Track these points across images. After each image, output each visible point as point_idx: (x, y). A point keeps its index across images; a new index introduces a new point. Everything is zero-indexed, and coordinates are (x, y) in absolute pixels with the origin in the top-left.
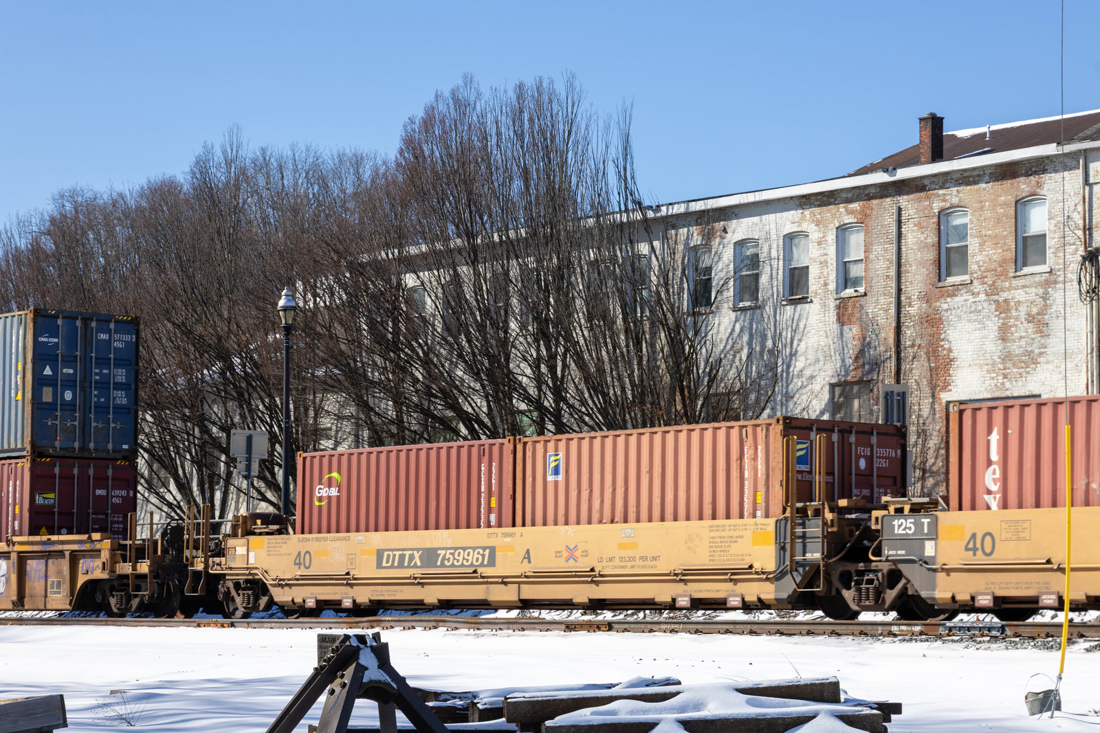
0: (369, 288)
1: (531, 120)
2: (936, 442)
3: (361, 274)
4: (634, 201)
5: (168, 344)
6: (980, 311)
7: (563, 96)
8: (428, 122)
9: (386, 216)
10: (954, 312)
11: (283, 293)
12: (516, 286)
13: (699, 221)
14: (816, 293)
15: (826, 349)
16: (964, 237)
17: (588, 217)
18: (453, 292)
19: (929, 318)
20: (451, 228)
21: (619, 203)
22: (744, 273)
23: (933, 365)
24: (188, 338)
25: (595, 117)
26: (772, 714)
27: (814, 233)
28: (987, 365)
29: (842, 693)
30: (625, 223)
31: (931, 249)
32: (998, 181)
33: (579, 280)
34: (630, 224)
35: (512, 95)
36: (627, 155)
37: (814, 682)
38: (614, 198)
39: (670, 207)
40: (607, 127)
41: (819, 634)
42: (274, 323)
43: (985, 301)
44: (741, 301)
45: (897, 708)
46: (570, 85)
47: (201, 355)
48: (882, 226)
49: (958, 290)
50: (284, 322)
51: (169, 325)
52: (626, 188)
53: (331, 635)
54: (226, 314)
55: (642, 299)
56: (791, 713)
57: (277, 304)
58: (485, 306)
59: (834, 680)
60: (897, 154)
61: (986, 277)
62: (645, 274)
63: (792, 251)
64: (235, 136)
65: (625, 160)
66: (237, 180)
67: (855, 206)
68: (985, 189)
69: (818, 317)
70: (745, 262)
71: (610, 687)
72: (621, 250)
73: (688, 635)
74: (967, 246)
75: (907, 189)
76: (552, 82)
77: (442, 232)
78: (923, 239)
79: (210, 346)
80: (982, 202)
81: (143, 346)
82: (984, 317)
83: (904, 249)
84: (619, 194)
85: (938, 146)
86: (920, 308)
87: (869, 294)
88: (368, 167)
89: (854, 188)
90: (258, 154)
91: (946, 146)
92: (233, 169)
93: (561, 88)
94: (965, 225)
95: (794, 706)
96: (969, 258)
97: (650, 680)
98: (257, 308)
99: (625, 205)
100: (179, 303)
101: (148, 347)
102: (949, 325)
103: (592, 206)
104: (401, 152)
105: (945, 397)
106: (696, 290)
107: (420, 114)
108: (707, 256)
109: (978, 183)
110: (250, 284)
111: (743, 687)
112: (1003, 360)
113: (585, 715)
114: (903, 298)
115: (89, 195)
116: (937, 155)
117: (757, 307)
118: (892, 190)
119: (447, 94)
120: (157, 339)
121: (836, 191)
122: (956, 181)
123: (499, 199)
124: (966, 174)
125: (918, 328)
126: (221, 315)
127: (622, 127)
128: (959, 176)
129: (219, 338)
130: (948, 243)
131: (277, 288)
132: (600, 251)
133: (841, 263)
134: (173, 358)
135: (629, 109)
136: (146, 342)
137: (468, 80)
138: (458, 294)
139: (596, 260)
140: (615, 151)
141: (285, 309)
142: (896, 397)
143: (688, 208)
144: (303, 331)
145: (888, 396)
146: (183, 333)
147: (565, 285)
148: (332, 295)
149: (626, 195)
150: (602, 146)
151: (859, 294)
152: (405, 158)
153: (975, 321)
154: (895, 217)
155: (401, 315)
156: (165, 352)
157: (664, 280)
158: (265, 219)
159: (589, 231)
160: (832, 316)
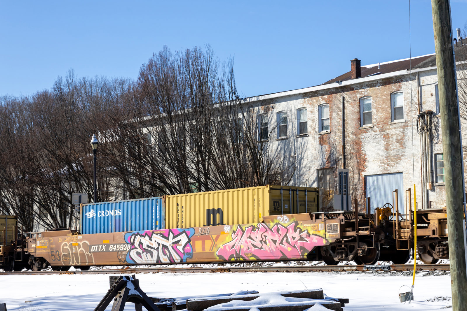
0: (128, 134)
1: (193, 65)
2: (360, 192)
3: (125, 128)
4: (235, 97)
5: (46, 159)
6: (377, 138)
7: (205, 54)
8: (150, 66)
9: (134, 105)
10: (366, 139)
11: (93, 137)
12: (188, 132)
13: (262, 104)
14: (310, 133)
15: (315, 155)
16: (370, 109)
17: (217, 103)
18: (162, 135)
19: (356, 142)
20: (161, 109)
21: (229, 97)
22: (281, 125)
23: (358, 161)
24: (54, 156)
25: (219, 63)
26: (296, 304)
27: (309, 108)
28: (380, 160)
29: (324, 295)
30: (232, 106)
31: (357, 113)
32: (383, 85)
33: (214, 129)
34: (234, 106)
35: (184, 54)
36: (232, 78)
37: (313, 291)
38: (228, 95)
39: (251, 98)
40: (224, 67)
41: (314, 271)
42: (89, 149)
43: (379, 134)
44: (280, 136)
45: (347, 301)
46: (208, 50)
47: (60, 163)
48: (337, 105)
49: (368, 130)
50: (93, 149)
51: (46, 151)
52: (232, 91)
53: (115, 276)
54: (69, 146)
55: (239, 136)
56: (303, 304)
57: (90, 142)
58: (175, 140)
59: (321, 290)
60: (342, 75)
61: (379, 124)
62: (241, 126)
63: (300, 116)
64: (71, 73)
65: (232, 80)
66: (73, 91)
67: (326, 97)
68: (378, 89)
69: (311, 142)
70: (281, 120)
71: (230, 295)
72: (231, 116)
73: (261, 273)
74: (371, 112)
75: (346, 89)
76: (200, 48)
77: (157, 111)
78: (353, 109)
79: (63, 159)
80: (377, 94)
81: (36, 160)
82: (379, 141)
83: (345, 114)
84: (229, 94)
85: (359, 71)
86: (353, 138)
87: (332, 132)
88: (126, 85)
89: (325, 89)
90: (82, 80)
91: (362, 72)
92: (71, 87)
93: (204, 51)
94: (370, 104)
95: (305, 301)
96: (372, 117)
97: (246, 292)
98: (82, 143)
99: (232, 98)
100: (50, 142)
101: (38, 160)
102: (364, 144)
103: (219, 99)
104: (139, 79)
105: (364, 174)
106: (261, 132)
107: (147, 62)
108: (266, 118)
109: (375, 87)
110: (79, 134)
111: (284, 293)
112: (387, 158)
113: (220, 307)
114: (346, 134)
115: (13, 98)
116: (358, 76)
117: (287, 139)
118: (340, 90)
119: (157, 54)
120: (41, 157)
121: (317, 91)
122: (366, 86)
123: (180, 97)
124: (370, 83)
125: (352, 146)
126: (67, 146)
127: (230, 66)
128: (367, 84)
129: (67, 156)
130: (363, 111)
131: (90, 135)
132: (222, 117)
133: (320, 120)
134: (48, 164)
135: (233, 59)
136: (37, 158)
137: (166, 48)
138: (164, 136)
139: (221, 121)
140: (227, 76)
141: (94, 143)
142: (344, 174)
143: (258, 99)
144: (101, 152)
145: (341, 173)
146: (52, 154)
147: (208, 131)
148: (113, 137)
149: (232, 94)
150: (222, 74)
151: (328, 133)
152: (141, 81)
153: (375, 142)
154: (342, 101)
155: (141, 145)
156: (45, 162)
157: (248, 128)
158: (84, 107)
159: (218, 109)
160: (317, 141)
